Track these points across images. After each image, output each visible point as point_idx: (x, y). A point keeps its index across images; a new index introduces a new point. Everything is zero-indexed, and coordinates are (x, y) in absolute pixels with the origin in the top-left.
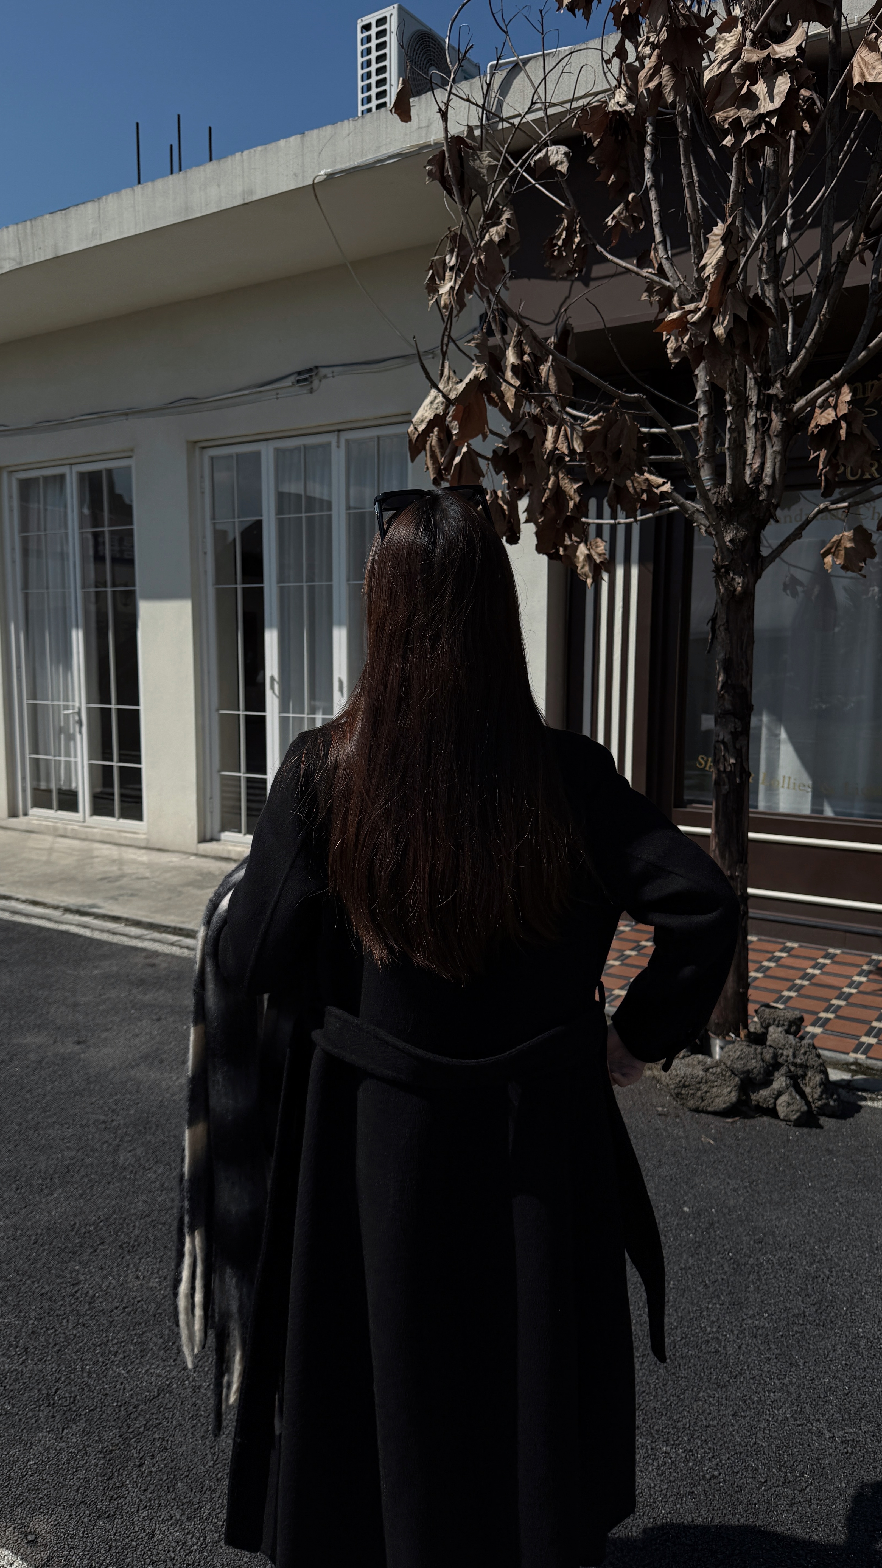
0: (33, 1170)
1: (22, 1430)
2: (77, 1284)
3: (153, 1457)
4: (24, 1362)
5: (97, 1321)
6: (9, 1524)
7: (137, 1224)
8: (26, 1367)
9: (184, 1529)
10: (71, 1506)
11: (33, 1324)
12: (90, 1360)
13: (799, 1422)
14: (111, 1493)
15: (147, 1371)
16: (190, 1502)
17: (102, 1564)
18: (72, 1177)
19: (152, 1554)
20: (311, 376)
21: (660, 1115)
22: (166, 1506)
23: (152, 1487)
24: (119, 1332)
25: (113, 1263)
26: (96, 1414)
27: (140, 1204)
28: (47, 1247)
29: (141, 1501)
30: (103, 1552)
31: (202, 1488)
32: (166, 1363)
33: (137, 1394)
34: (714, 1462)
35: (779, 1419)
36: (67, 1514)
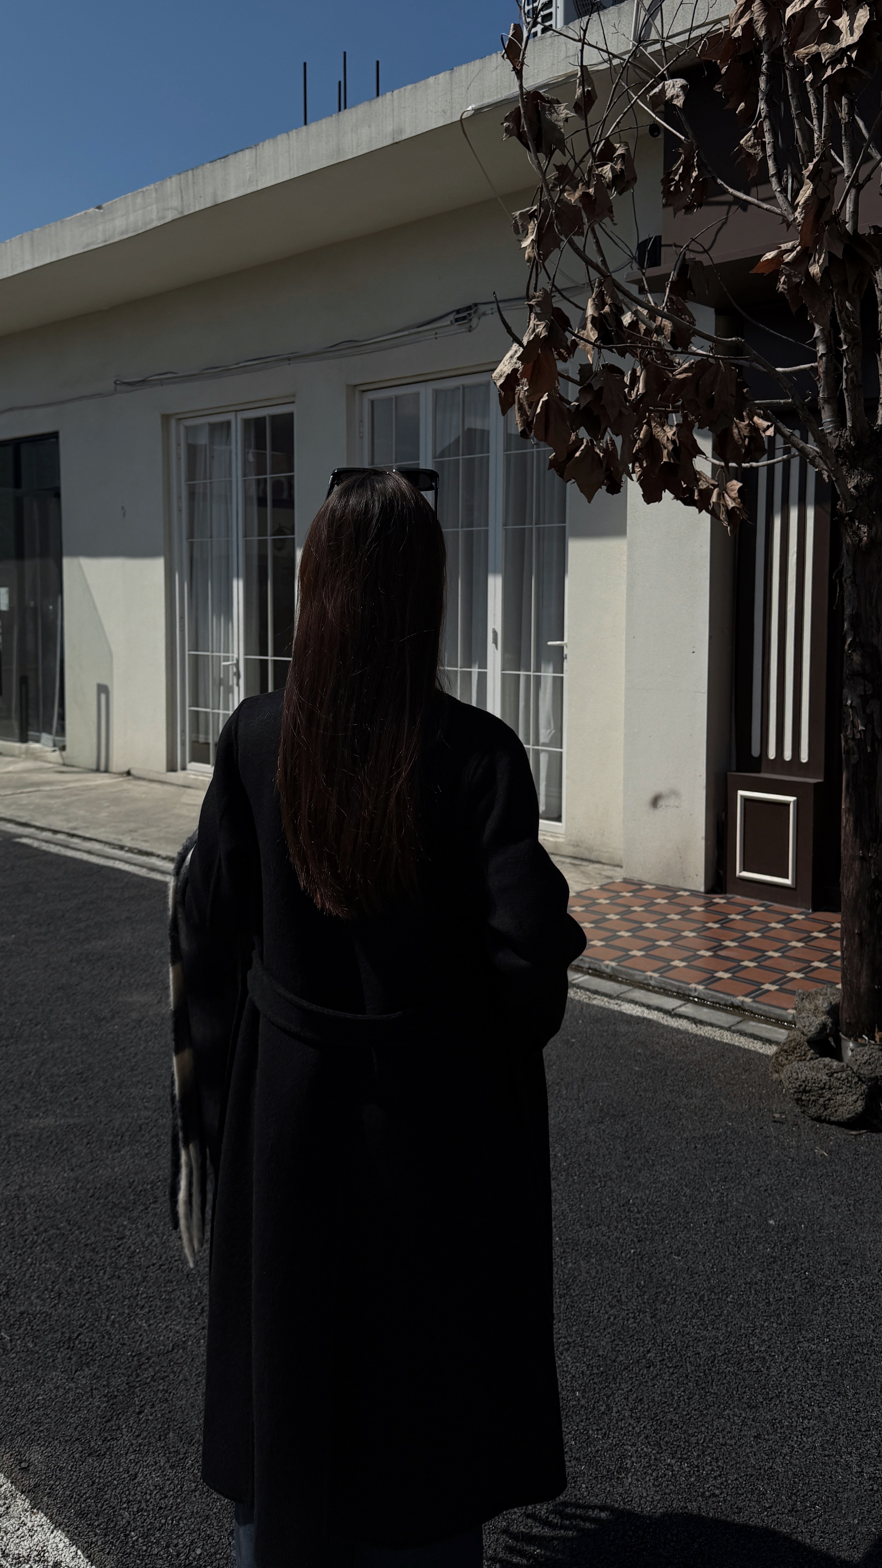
0: (107, 1126)
1: (38, 1368)
2: (122, 1238)
3: (153, 1406)
4: (55, 1305)
5: (132, 1275)
6: (7, 1450)
8: (56, 1310)
10: (66, 1441)
11: (72, 1271)
12: (117, 1310)
14: (106, 1435)
15: (167, 1326)
16: (177, 1451)
17: (82, 1497)
18: (143, 1136)
19: (129, 1494)
20: (470, 314)
21: (775, 1122)
22: (153, 1453)
23: (145, 1434)
24: (150, 1287)
25: (161, 1222)
28: (102, 1201)
29: (132, 1445)
30: (85, 1486)
32: (187, 1321)
33: (152, 1347)
34: (719, 1481)
35: (807, 1446)
36: (62, 1448)
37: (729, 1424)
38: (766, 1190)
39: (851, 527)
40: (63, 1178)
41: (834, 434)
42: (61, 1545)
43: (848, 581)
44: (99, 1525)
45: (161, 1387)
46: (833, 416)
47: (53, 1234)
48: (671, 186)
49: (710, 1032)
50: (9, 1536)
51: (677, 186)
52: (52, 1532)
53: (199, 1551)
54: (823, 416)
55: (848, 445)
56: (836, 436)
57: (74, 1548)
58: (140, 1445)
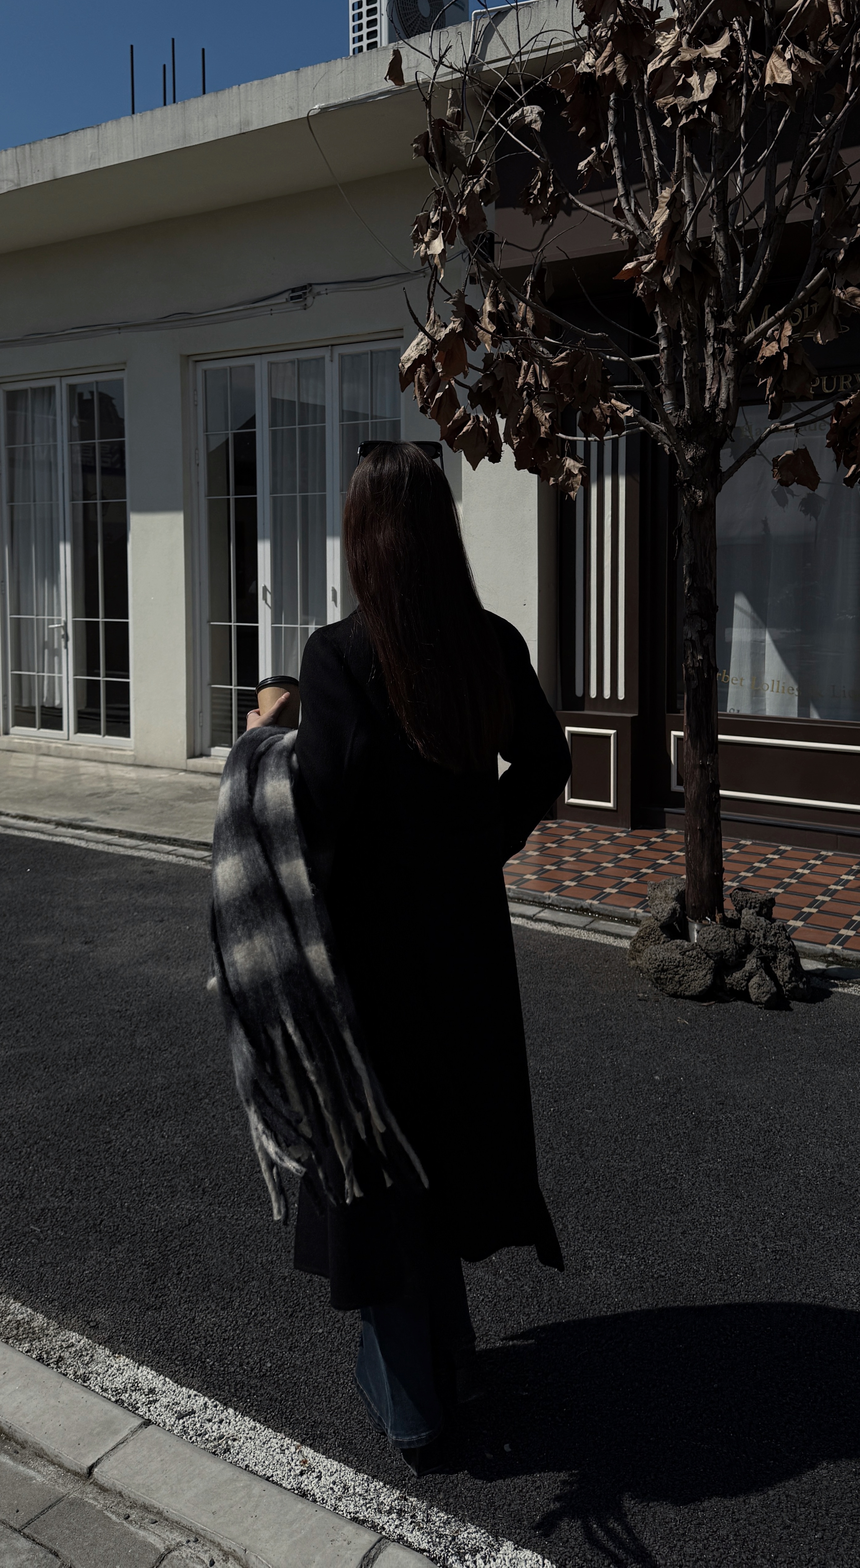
0: (57, 1052)
1: (76, 1250)
2: (110, 1142)
3: (189, 1267)
4: (70, 1200)
5: (130, 1170)
6: (73, 1315)
7: (158, 1094)
8: (73, 1204)
9: (219, 1316)
10: (123, 1302)
11: (74, 1173)
12: (128, 1199)
13: (737, 1238)
14: (156, 1293)
15: (178, 1206)
16: (222, 1297)
17: (154, 1340)
18: (95, 1058)
19: (194, 1333)
20: (305, 293)
21: (640, 1000)
23: (189, 1289)
24: (150, 1178)
25: (140, 1126)
26: (137, 1238)
27: (159, 1078)
28: (78, 1114)
29: (182, 1298)
30: (153, 1331)
31: (232, 1288)
32: (194, 1201)
33: (171, 1223)
34: (662, 1266)
35: (722, 1235)
36: (121, 1307)
37: (660, 1227)
38: (646, 1054)
39: (689, 492)
40: (34, 1099)
41: (674, 415)
42: (150, 1377)
43: (686, 536)
44: (176, 1358)
45: (191, 1252)
46: (673, 399)
47: (44, 1146)
48: (531, 199)
49: (570, 932)
50: (101, 1376)
51: (535, 198)
52: (138, 1369)
53: (269, 1365)
54: (664, 399)
55: (685, 423)
56: (676, 416)
57: (162, 1377)
58: (189, 1297)
